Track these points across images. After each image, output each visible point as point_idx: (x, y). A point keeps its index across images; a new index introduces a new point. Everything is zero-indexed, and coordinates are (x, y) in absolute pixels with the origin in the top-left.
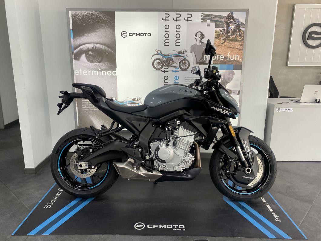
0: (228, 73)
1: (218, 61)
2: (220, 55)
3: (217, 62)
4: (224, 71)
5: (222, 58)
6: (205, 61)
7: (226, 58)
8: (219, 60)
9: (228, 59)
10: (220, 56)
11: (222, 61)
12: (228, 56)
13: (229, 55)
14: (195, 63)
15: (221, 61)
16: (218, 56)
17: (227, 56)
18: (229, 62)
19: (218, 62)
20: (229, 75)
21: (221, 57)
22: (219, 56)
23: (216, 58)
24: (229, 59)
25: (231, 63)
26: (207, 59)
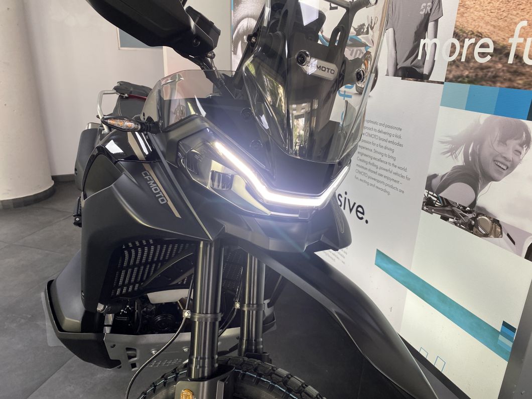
0: (497, 134)
1: (466, 68)
2: (479, 36)
3: (458, 73)
4: (482, 122)
5: (483, 55)
6: (421, 64)
7: (501, 51)
8: (472, 64)
9: (511, 60)
10: (475, 44)
11: (482, 67)
12: (514, 42)
13: (520, 36)
14: (391, 71)
15: (476, 68)
16: (467, 42)
17: (511, 40)
18: (516, 73)
19: (466, 73)
20: (503, 141)
21: (482, 46)
22: (473, 41)
23: (460, 54)
24: (518, 57)
25: (520, 81)
26: (427, 58)
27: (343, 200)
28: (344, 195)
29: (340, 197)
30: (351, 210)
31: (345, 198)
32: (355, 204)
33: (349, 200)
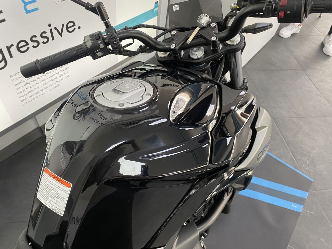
27: (48, 35)
28: (48, 30)
29: (44, 35)
30: (61, 34)
31: (51, 30)
32: (63, 25)
33: (56, 28)
